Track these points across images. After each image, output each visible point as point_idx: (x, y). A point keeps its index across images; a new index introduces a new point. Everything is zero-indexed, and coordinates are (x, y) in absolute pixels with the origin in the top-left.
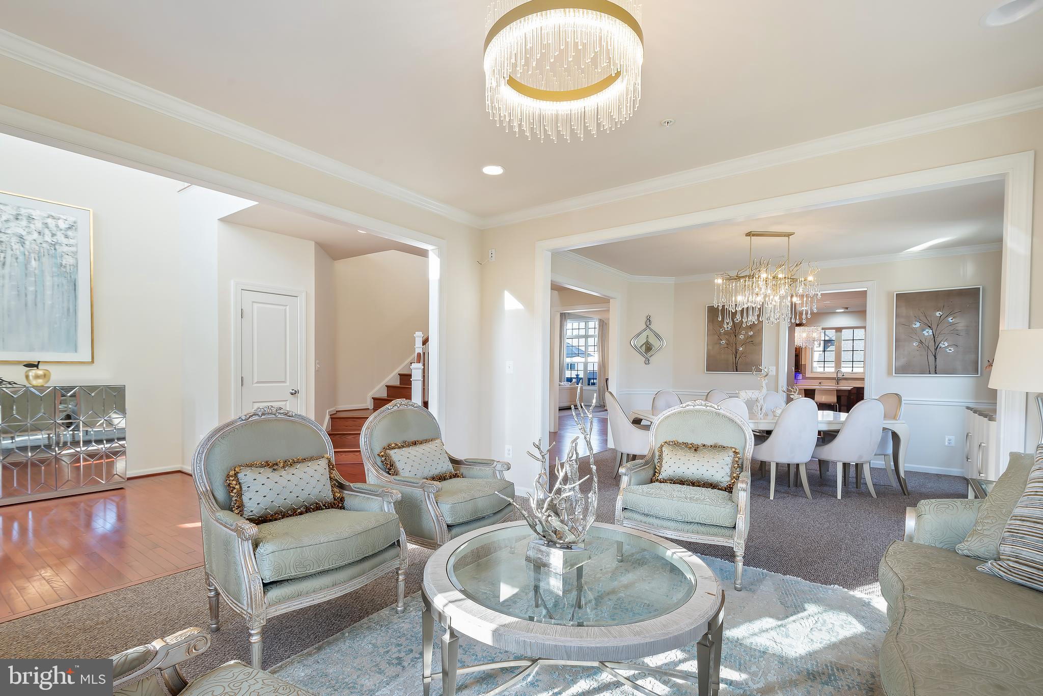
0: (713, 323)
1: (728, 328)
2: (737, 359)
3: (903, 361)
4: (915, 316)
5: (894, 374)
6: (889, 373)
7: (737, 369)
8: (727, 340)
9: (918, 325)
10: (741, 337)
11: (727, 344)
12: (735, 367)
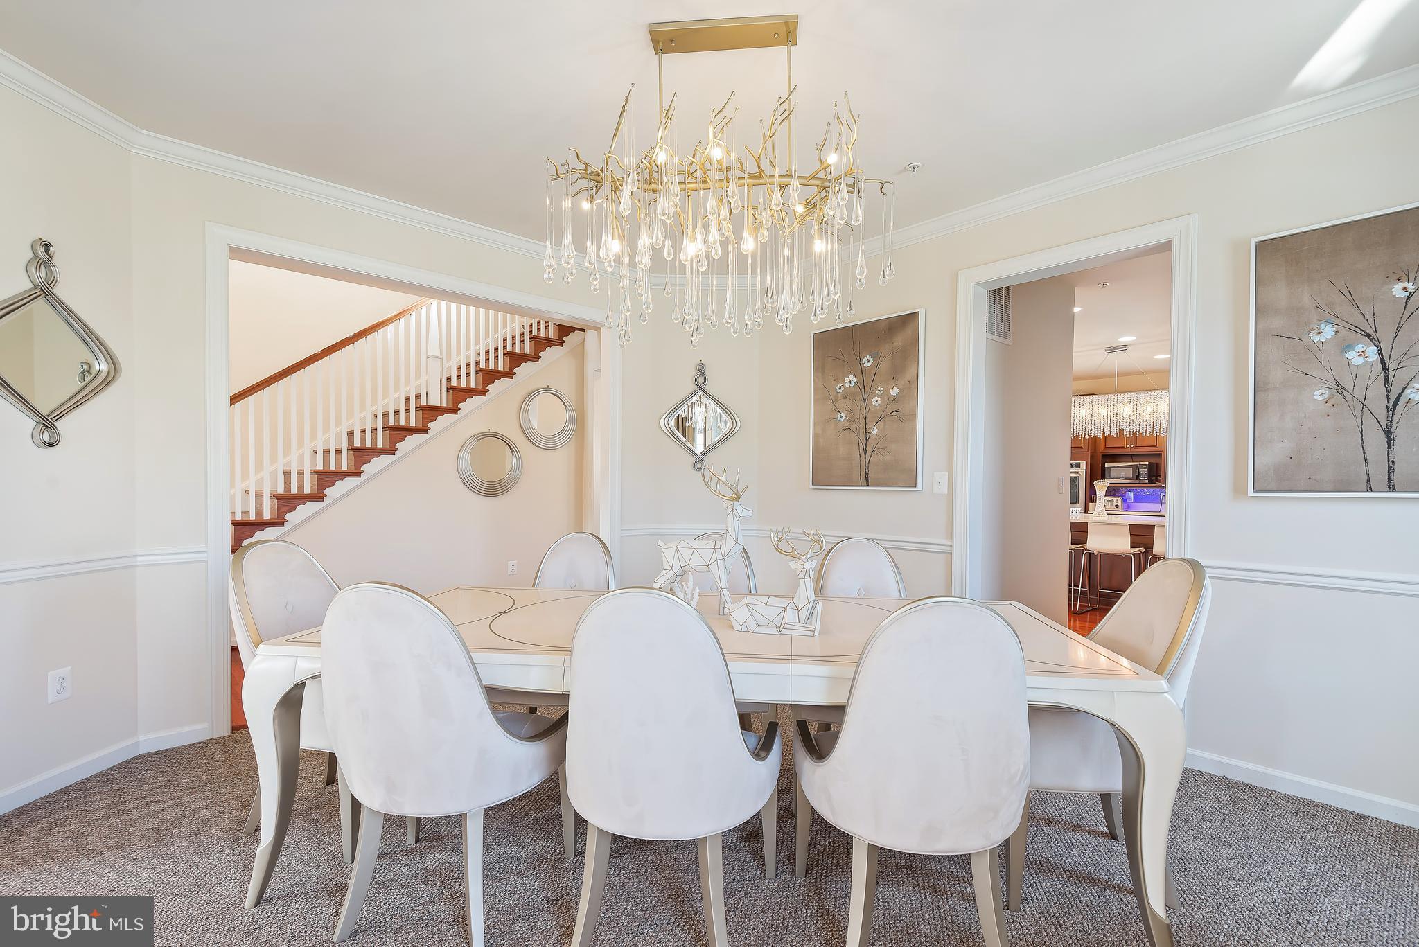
0: (823, 373)
1: (850, 382)
2: (868, 454)
3: (1276, 452)
4: (1319, 307)
5: (1250, 492)
6: (1238, 490)
7: (867, 481)
8: (850, 411)
9: (1328, 332)
10: (876, 401)
11: (850, 421)
12: (863, 473)
